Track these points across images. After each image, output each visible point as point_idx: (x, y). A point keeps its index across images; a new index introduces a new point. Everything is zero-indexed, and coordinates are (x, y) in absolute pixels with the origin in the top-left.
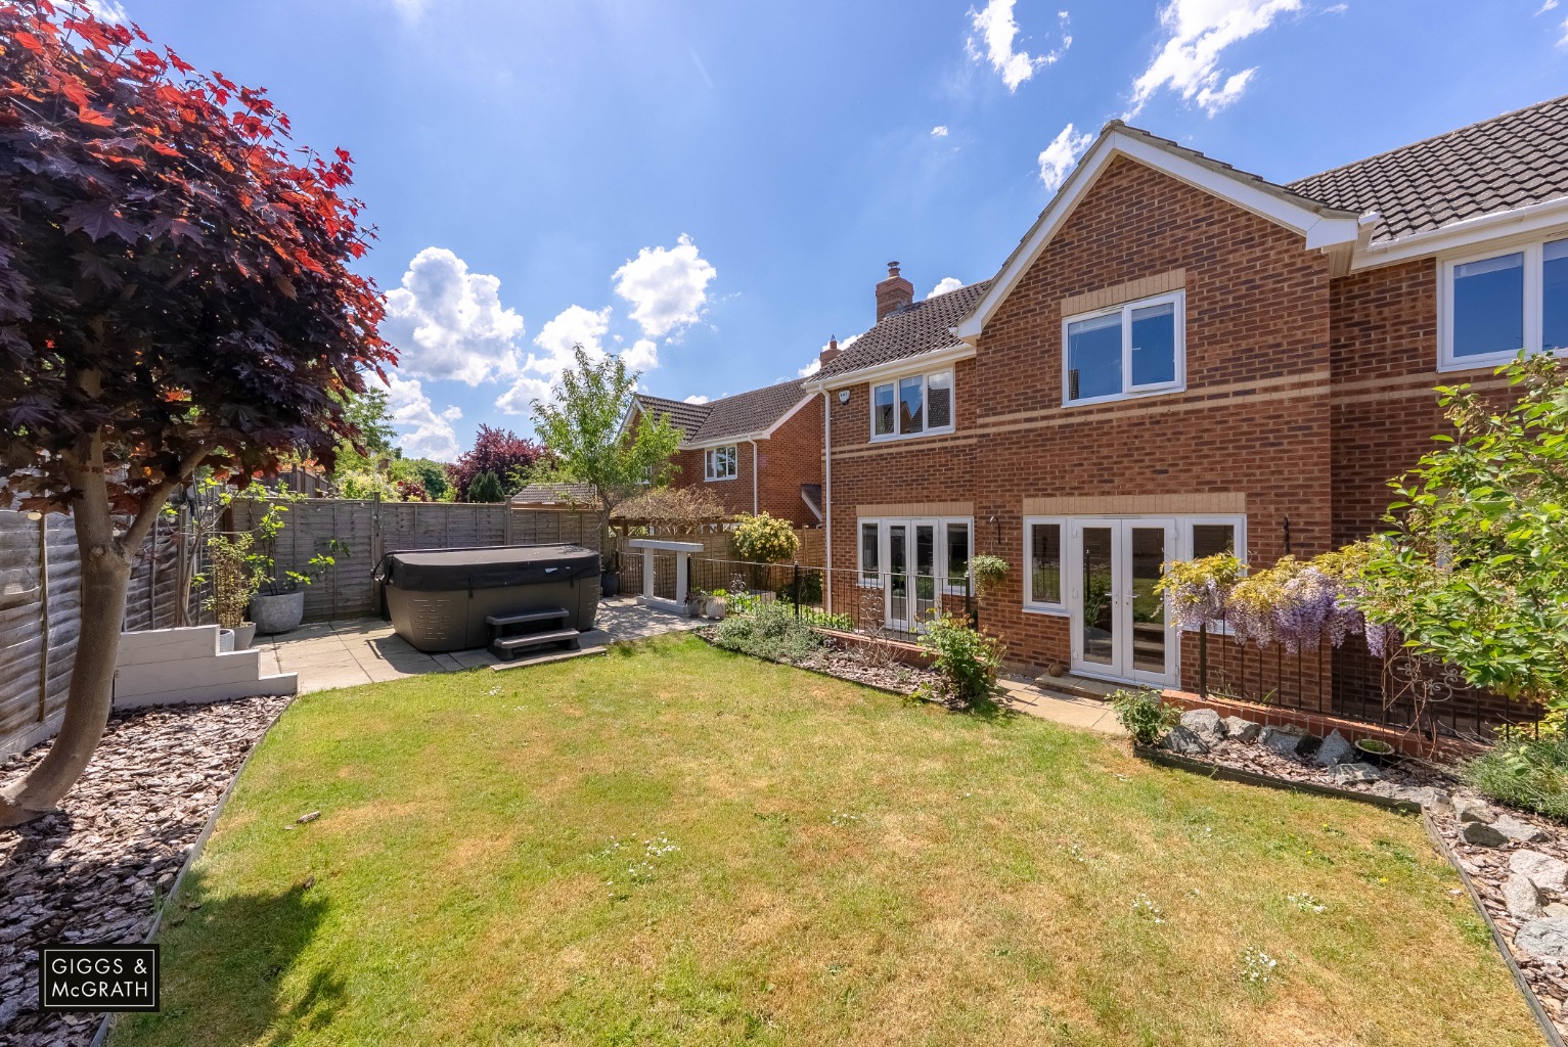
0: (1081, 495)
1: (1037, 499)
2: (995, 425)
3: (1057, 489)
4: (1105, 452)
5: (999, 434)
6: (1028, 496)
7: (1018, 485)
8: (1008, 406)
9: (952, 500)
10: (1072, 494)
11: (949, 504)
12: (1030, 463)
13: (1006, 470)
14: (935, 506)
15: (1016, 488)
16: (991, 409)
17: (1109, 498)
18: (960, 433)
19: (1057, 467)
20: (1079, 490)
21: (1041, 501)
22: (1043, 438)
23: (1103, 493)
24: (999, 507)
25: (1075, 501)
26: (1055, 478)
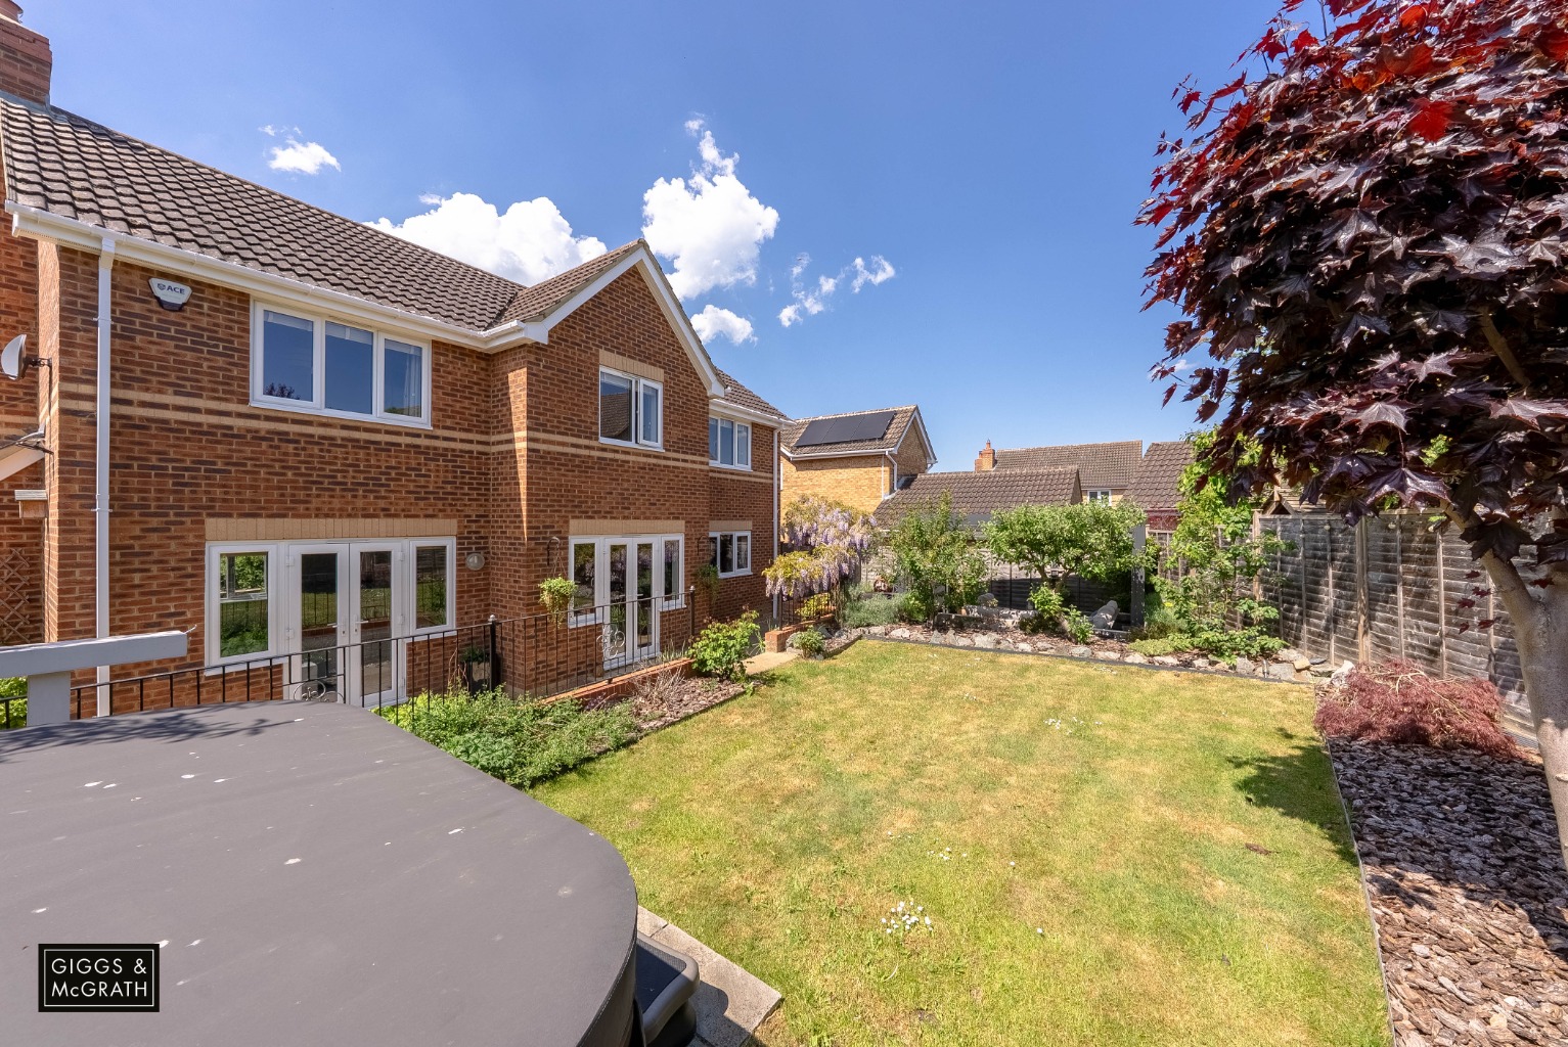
0: (612, 518)
1: (581, 521)
2: (545, 442)
3: (595, 512)
4: (626, 485)
5: (549, 453)
6: (573, 517)
7: (565, 506)
8: (558, 427)
9: (426, 516)
10: (605, 517)
11: (422, 521)
12: (575, 486)
13: (555, 490)
14: (399, 523)
15: (564, 509)
16: (542, 425)
17: (628, 522)
18: (440, 432)
19: (595, 493)
20: (608, 514)
21: (584, 522)
22: (584, 466)
23: (625, 518)
24: (547, 527)
25: (607, 523)
26: (593, 502)
